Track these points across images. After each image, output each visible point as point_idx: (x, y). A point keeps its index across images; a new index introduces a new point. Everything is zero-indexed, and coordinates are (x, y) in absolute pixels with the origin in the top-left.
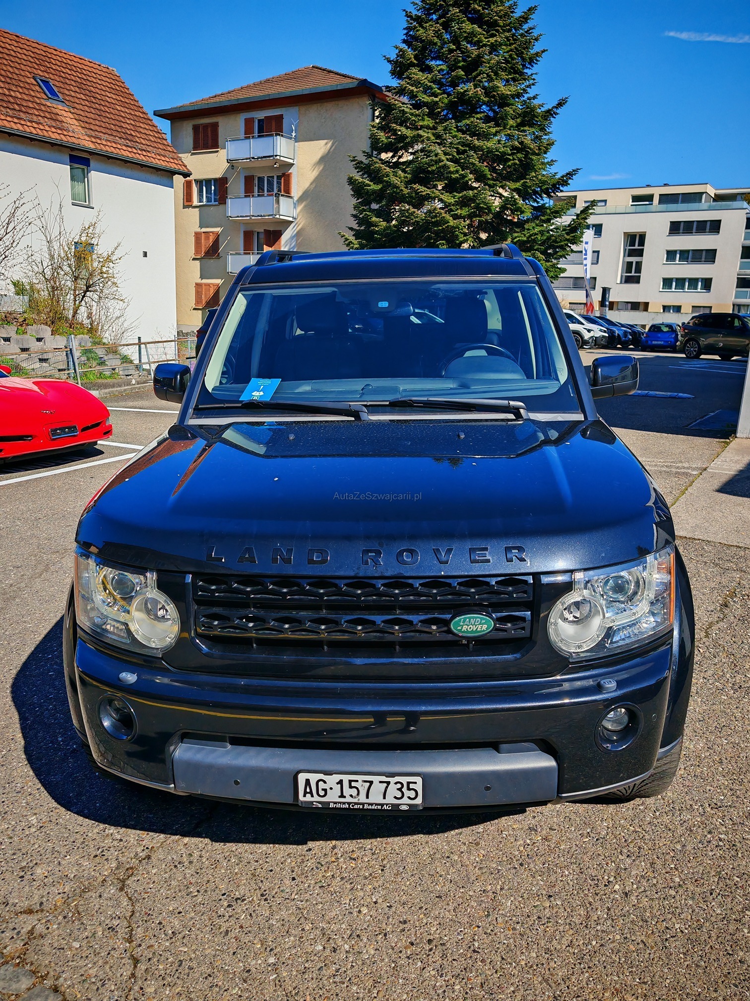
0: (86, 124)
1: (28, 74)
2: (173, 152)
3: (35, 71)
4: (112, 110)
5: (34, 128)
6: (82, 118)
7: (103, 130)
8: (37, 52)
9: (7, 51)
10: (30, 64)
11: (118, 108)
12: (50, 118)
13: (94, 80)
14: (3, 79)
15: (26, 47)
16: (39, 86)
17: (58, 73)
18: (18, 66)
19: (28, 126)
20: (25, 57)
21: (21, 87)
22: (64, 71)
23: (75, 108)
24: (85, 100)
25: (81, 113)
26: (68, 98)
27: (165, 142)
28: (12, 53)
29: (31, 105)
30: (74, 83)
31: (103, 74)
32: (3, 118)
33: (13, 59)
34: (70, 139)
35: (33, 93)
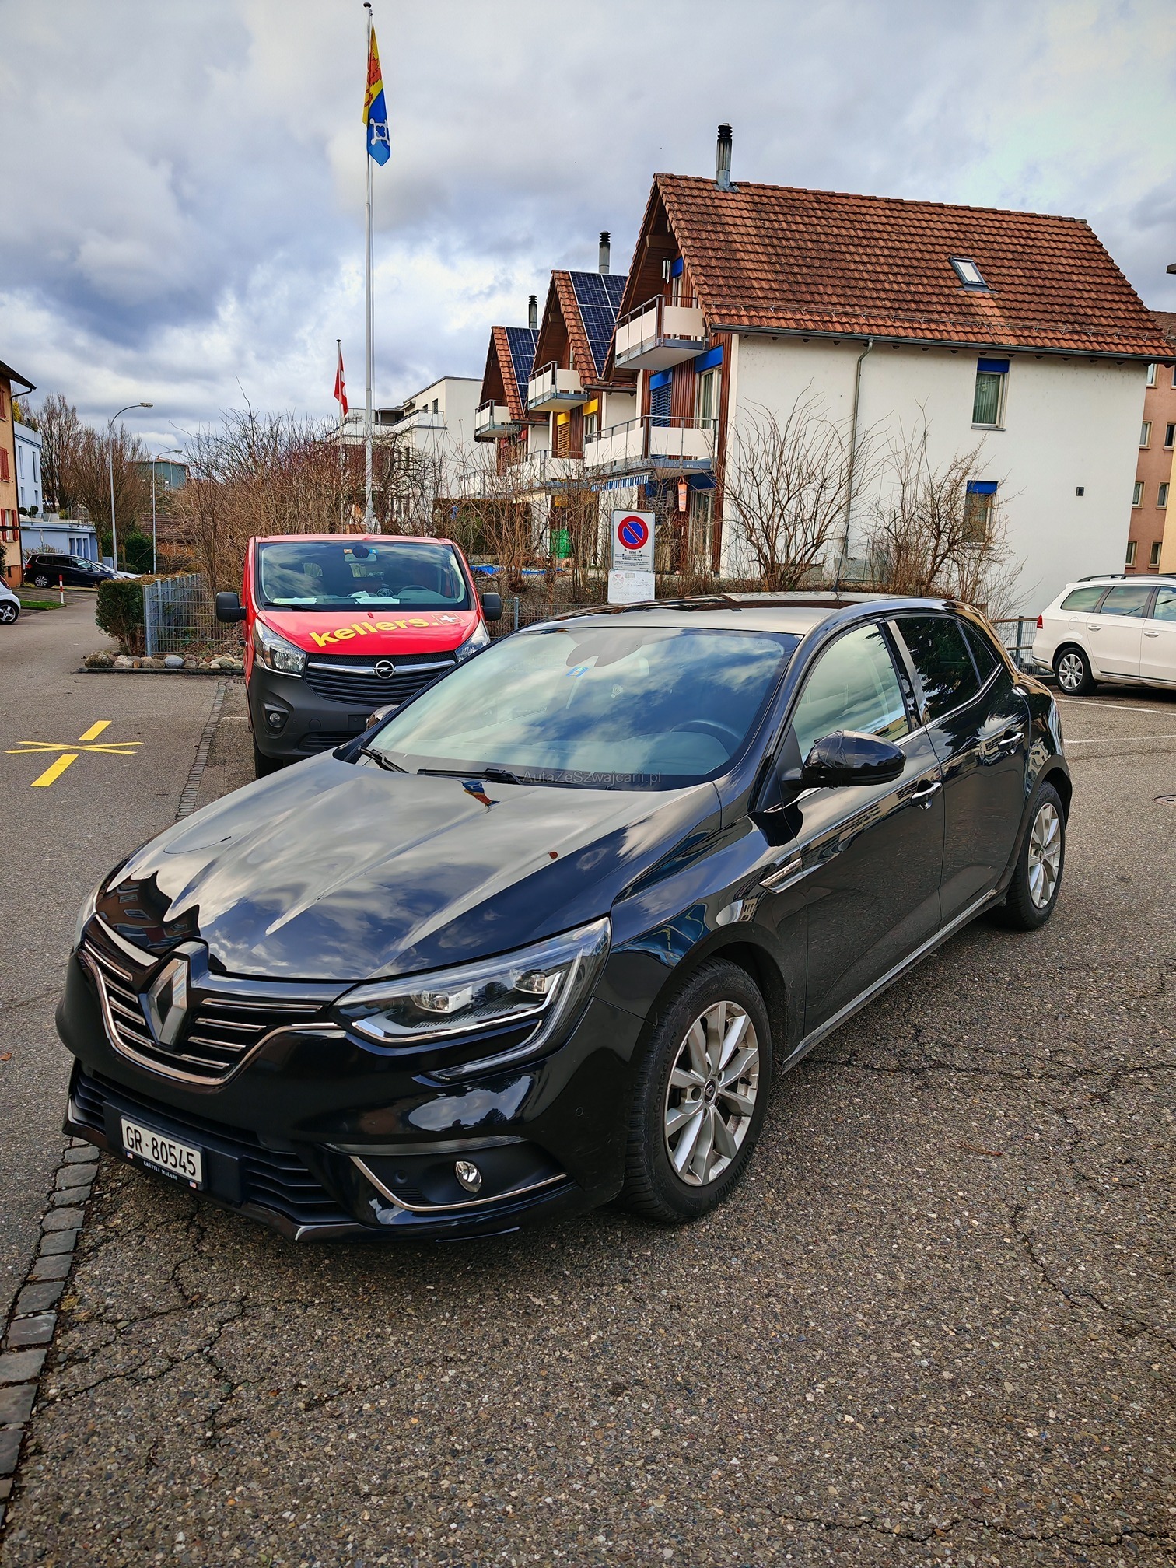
0: (1011, 311)
1: (943, 257)
2: (1154, 329)
3: (955, 250)
4: (1062, 284)
5: (931, 331)
6: (1009, 304)
7: (1040, 316)
8: (967, 221)
9: (921, 232)
10: (949, 242)
11: (1075, 278)
12: (959, 313)
13: (1046, 244)
14: (904, 271)
15: (951, 219)
16: (955, 270)
17: (989, 245)
18: (931, 248)
19: (922, 330)
20: (944, 234)
21: (927, 277)
22: (1000, 240)
23: (1003, 291)
24: (1021, 276)
25: (1011, 297)
26: (994, 279)
27: (1144, 316)
28: (928, 232)
29: (935, 299)
30: (1010, 256)
31: (1064, 231)
32: (889, 323)
33: (926, 240)
34: (980, 338)
35: (942, 282)
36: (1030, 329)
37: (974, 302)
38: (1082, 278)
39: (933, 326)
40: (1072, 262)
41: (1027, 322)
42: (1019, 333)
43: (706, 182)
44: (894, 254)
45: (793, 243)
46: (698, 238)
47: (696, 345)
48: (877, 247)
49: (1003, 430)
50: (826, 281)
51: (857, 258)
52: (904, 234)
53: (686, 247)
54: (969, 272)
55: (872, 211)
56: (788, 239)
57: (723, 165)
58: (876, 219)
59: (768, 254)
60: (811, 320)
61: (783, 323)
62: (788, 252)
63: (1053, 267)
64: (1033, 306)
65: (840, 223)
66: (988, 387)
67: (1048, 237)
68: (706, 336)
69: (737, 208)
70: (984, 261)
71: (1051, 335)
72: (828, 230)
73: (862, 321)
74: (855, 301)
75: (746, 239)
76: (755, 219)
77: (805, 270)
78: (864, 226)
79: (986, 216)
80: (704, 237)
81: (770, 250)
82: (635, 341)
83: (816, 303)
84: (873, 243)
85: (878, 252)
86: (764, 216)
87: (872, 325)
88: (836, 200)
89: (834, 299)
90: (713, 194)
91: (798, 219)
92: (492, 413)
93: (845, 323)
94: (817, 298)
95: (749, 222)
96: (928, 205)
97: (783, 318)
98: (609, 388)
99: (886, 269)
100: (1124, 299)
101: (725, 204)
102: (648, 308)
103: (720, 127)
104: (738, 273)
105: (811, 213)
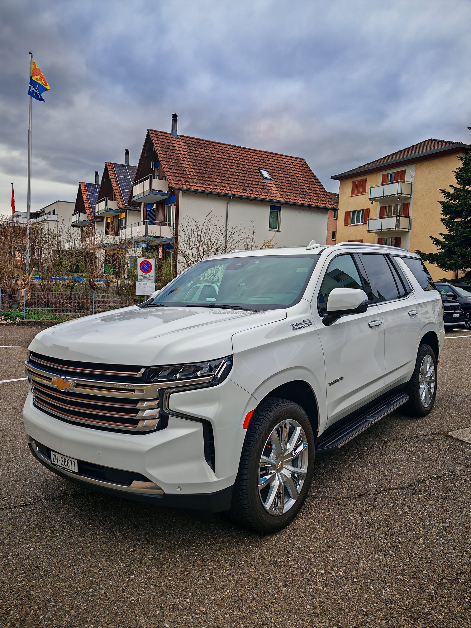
0: (281, 189)
1: (256, 168)
2: (329, 198)
3: (260, 166)
4: (297, 180)
5: (253, 194)
6: (280, 186)
7: (290, 191)
8: (263, 156)
9: (247, 158)
10: (258, 163)
11: (302, 179)
12: (263, 188)
13: (291, 166)
14: (242, 172)
15: (258, 155)
16: (261, 173)
17: (272, 165)
18: (251, 164)
19: (250, 194)
20: (256, 160)
21: (251, 175)
22: (275, 163)
23: (277, 181)
24: (283, 177)
25: (280, 184)
26: (274, 177)
27: (326, 194)
28: (250, 159)
29: (254, 183)
30: (279, 169)
31: (297, 162)
32: (238, 191)
33: (249, 161)
34: (271, 198)
35: (256, 177)
36: (288, 196)
37: (268, 185)
38: (304, 179)
39: (254, 193)
40: (300, 173)
41: (286, 193)
42: (284, 197)
43: (168, 134)
44: (238, 166)
45: (201, 159)
46: (166, 154)
47: (165, 194)
48: (232, 162)
49: (280, 231)
50: (214, 173)
51: (225, 166)
52: (242, 159)
53: (161, 157)
54: (265, 174)
55: (230, 150)
56: (200, 157)
57: (174, 128)
58: (231, 153)
59: (192, 162)
60: (209, 188)
61: (199, 188)
62: (200, 162)
63: (294, 175)
64: (288, 188)
65: (218, 153)
66: (274, 215)
67: (292, 164)
68: (169, 191)
69: (180, 144)
70: (270, 171)
71: (295, 198)
72: (215, 155)
73: (228, 189)
74: (225, 182)
75: (184, 156)
76: (187, 149)
77: (206, 169)
78: (227, 155)
79: (270, 155)
80: (168, 154)
81: (193, 161)
82: (141, 191)
83: (211, 181)
84: (231, 161)
85: (233, 164)
86: (191, 148)
87: (232, 191)
88: (217, 145)
89: (218, 180)
90: (171, 139)
91: (203, 150)
92: (79, 216)
93: (222, 189)
94: (211, 180)
95: (185, 150)
96: (250, 149)
97: (199, 186)
98: (130, 209)
99: (236, 171)
100: (318, 187)
101: (175, 142)
102: (146, 179)
103: (172, 115)
104: (182, 168)
105: (208, 149)
